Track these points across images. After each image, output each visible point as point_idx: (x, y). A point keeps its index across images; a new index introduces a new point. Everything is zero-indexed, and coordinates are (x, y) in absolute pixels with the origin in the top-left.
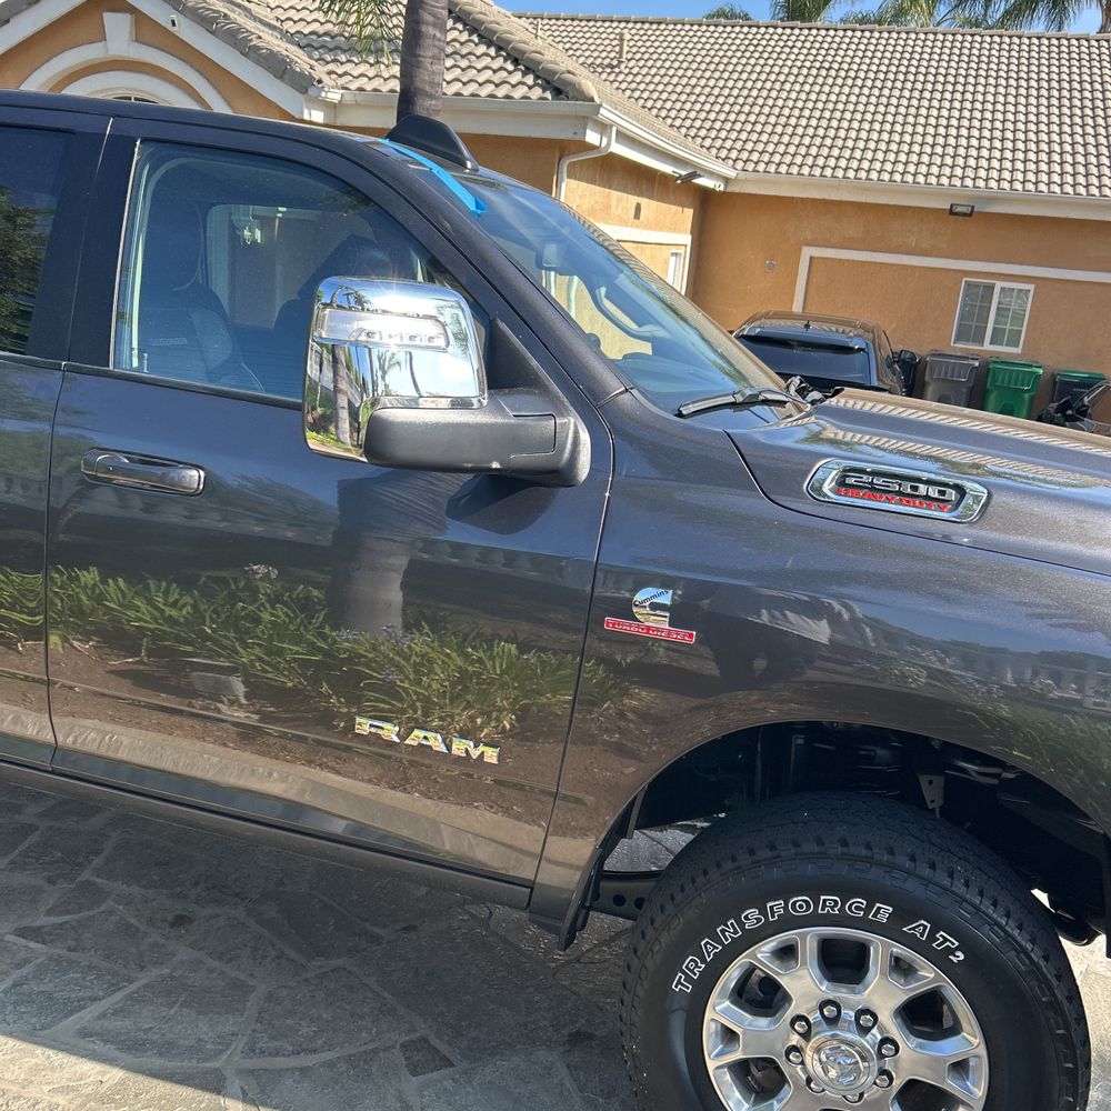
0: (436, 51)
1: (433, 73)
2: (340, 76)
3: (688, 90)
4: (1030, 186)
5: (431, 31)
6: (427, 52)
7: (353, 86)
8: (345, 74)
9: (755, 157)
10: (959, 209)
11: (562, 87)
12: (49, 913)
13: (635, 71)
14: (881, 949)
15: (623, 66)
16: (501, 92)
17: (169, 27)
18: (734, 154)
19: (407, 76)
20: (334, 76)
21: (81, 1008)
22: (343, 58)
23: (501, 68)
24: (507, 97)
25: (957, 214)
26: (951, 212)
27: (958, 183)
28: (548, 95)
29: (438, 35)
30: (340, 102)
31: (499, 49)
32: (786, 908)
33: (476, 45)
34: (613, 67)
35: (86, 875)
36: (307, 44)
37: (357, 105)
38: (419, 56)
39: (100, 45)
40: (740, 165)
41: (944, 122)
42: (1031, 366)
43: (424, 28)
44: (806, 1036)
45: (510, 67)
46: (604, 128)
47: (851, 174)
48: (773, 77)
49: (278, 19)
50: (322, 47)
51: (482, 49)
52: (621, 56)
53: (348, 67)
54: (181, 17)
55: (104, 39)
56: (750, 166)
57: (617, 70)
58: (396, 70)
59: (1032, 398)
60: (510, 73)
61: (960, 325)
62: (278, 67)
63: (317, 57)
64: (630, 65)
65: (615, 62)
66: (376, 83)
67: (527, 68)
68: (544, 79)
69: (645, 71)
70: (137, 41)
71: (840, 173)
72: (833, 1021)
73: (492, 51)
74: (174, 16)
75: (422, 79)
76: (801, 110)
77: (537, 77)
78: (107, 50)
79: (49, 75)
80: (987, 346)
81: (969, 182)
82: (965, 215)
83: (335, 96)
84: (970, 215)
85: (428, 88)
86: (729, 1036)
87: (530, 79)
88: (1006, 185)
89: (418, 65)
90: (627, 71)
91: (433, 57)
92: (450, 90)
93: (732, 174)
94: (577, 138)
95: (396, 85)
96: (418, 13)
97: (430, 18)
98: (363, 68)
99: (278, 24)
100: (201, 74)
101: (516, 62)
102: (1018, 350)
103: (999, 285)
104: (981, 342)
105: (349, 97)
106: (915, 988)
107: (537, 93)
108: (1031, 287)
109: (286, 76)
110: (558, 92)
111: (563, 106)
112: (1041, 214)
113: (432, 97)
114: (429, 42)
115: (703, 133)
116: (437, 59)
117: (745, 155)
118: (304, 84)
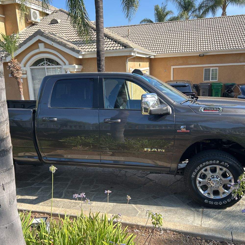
0: (103, 43)
1: (103, 47)
2: (83, 49)
3: (143, 39)
4: (214, 49)
5: (102, 40)
6: (101, 44)
7: (87, 51)
8: (84, 48)
9: (159, 50)
10: (201, 55)
11: (126, 46)
13: (132, 36)
14: (218, 167)
15: (129, 36)
16: (115, 48)
17: (52, 45)
18: (155, 51)
19: (98, 48)
20: (82, 49)
22: (83, 45)
23: (113, 44)
24: (116, 49)
25: (201, 56)
26: (200, 56)
27: (200, 50)
28: (123, 48)
29: (103, 40)
31: (112, 40)
32: (205, 164)
33: (107, 39)
34: (128, 36)
35: (94, 184)
36: (75, 43)
37: (88, 54)
39: (38, 49)
40: (157, 52)
41: (195, 38)
42: (220, 83)
43: (100, 39)
44: (210, 180)
45: (115, 43)
46: (134, 52)
47: (179, 51)
48: (160, 34)
49: (68, 39)
50: (78, 43)
51: (108, 40)
52: (129, 34)
53: (84, 47)
54: (54, 43)
55: (39, 48)
56: (159, 52)
57: (128, 37)
58: (95, 47)
59: (221, 90)
60: (115, 44)
61: (205, 77)
62: (73, 49)
63: (78, 46)
64: (131, 35)
65: (128, 35)
66: (90, 50)
67: (118, 43)
68: (122, 45)
69: (134, 36)
70: (45, 48)
71: (176, 51)
72: (213, 178)
73: (110, 40)
74: (53, 43)
75: (101, 48)
76: (167, 40)
77: (120, 44)
78: (40, 50)
79: (29, 56)
80: (211, 81)
81: (202, 50)
82: (202, 56)
83: (83, 53)
84: (203, 56)
85: (102, 50)
86: (200, 182)
87: (119, 45)
88: (209, 49)
89: (100, 46)
90: (130, 36)
91: (102, 44)
92: (106, 49)
93: (155, 54)
94: (130, 55)
95: (96, 50)
96: (99, 37)
97: (101, 37)
98: (87, 47)
99: (68, 40)
100: (58, 52)
101: (116, 42)
102: (217, 81)
103: (211, 69)
104: (210, 80)
105: (86, 53)
106: (223, 171)
107: (121, 48)
108: (218, 68)
109: (75, 51)
110: (125, 47)
111: (127, 49)
112: (217, 54)
113: (103, 51)
114: (101, 42)
115: (148, 47)
116: (103, 44)
117: (157, 50)
118: (78, 52)
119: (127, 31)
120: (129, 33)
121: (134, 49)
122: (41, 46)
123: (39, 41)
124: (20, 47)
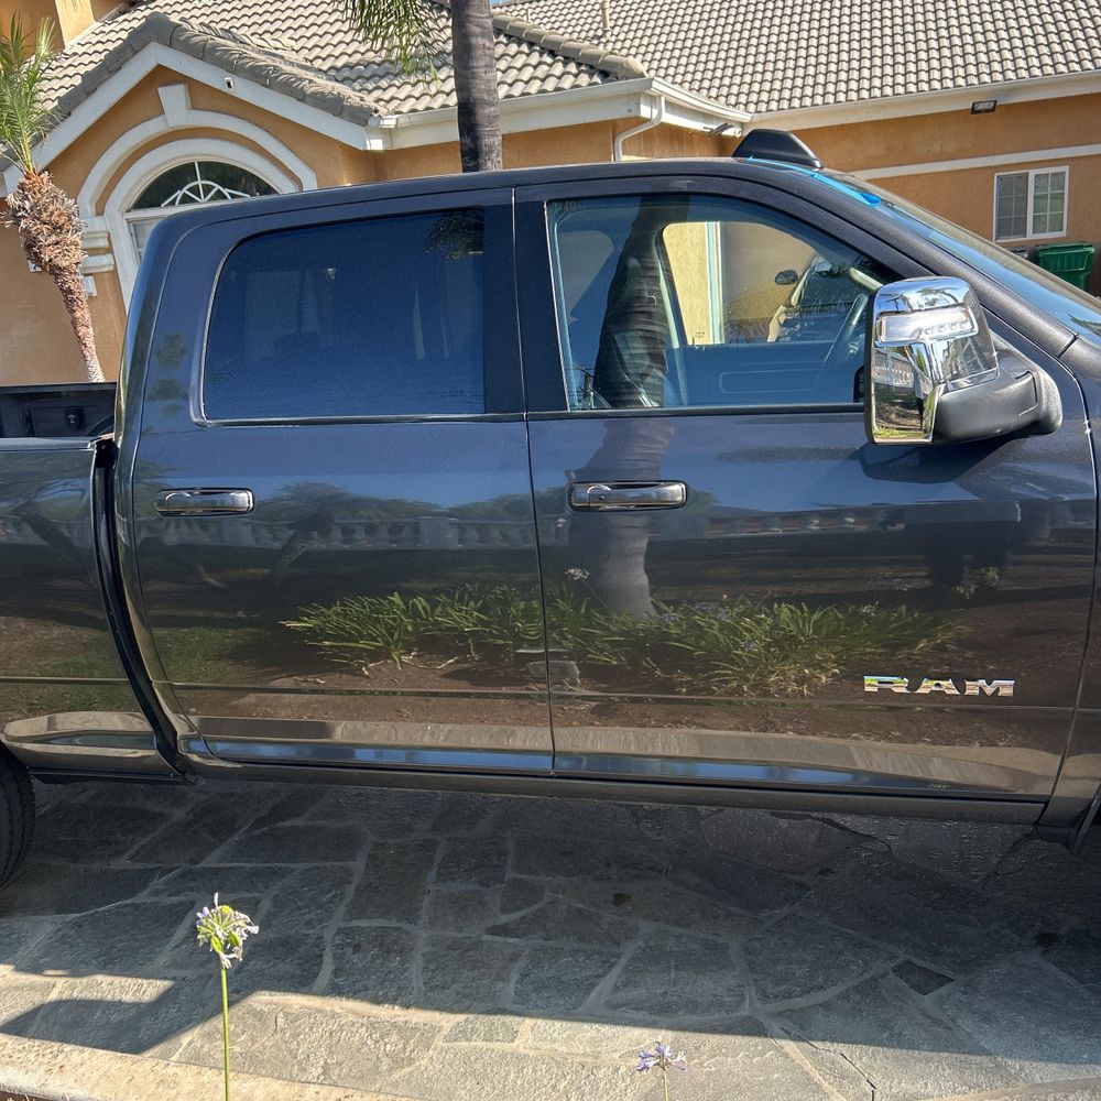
0: (488, 59)
1: (489, 81)
2: (388, 102)
3: (679, 45)
4: (1049, 70)
5: (480, 41)
6: (479, 63)
7: (405, 108)
8: (392, 98)
9: (765, 96)
10: (980, 107)
11: (608, 69)
12: (504, 911)
13: (622, 37)
15: (608, 34)
16: (550, 85)
17: (225, 89)
18: (743, 99)
19: (463, 88)
20: (382, 103)
21: (593, 986)
22: (384, 83)
23: (540, 63)
24: (557, 89)
25: (979, 112)
26: (974, 111)
27: (975, 81)
28: (597, 79)
29: (488, 44)
30: (396, 126)
31: (531, 44)
33: (506, 45)
34: (599, 38)
35: (509, 875)
36: (345, 75)
37: (412, 126)
38: (473, 67)
39: (160, 118)
40: (752, 107)
41: (944, 24)
42: (1082, 247)
43: (473, 40)
45: (549, 60)
46: (653, 100)
47: (865, 94)
48: (760, 15)
49: (307, 60)
50: (359, 77)
51: (513, 48)
52: (605, 26)
53: (392, 92)
54: (235, 77)
55: (163, 113)
56: (763, 107)
57: (604, 40)
58: (451, 84)
59: (1088, 277)
60: (551, 65)
61: (999, 221)
62: (334, 106)
63: (358, 88)
64: (616, 32)
65: (600, 33)
66: (425, 101)
67: (566, 58)
68: (586, 65)
69: (631, 35)
70: (193, 108)
71: (853, 96)
73: (525, 48)
74: (229, 78)
75: (479, 89)
76: (797, 41)
77: (579, 65)
78: (167, 123)
79: (116, 157)
80: (1030, 236)
81: (986, 78)
82: (987, 111)
83: (390, 122)
84: (993, 110)
85: (485, 97)
87: (572, 68)
88: (1024, 73)
89: (474, 75)
90: (614, 39)
91: (486, 66)
92: (503, 91)
93: (747, 118)
94: (632, 114)
95: (453, 100)
96: (464, 27)
97: (477, 30)
98: (407, 89)
99: (309, 64)
100: (260, 127)
101: (552, 54)
102: (1063, 234)
103: (1032, 173)
104: (1025, 234)
105: (403, 120)
107: (584, 80)
108: (1066, 169)
109: (345, 113)
110: (605, 75)
111: (613, 87)
112: (1065, 95)
113: (490, 104)
114: (481, 52)
115: (706, 84)
116: (489, 66)
117: (754, 97)
118: (362, 116)
119: (594, 13)
120: (604, 20)
121: (655, 84)
122: (173, 98)
123: (161, 75)
124: (70, 114)
